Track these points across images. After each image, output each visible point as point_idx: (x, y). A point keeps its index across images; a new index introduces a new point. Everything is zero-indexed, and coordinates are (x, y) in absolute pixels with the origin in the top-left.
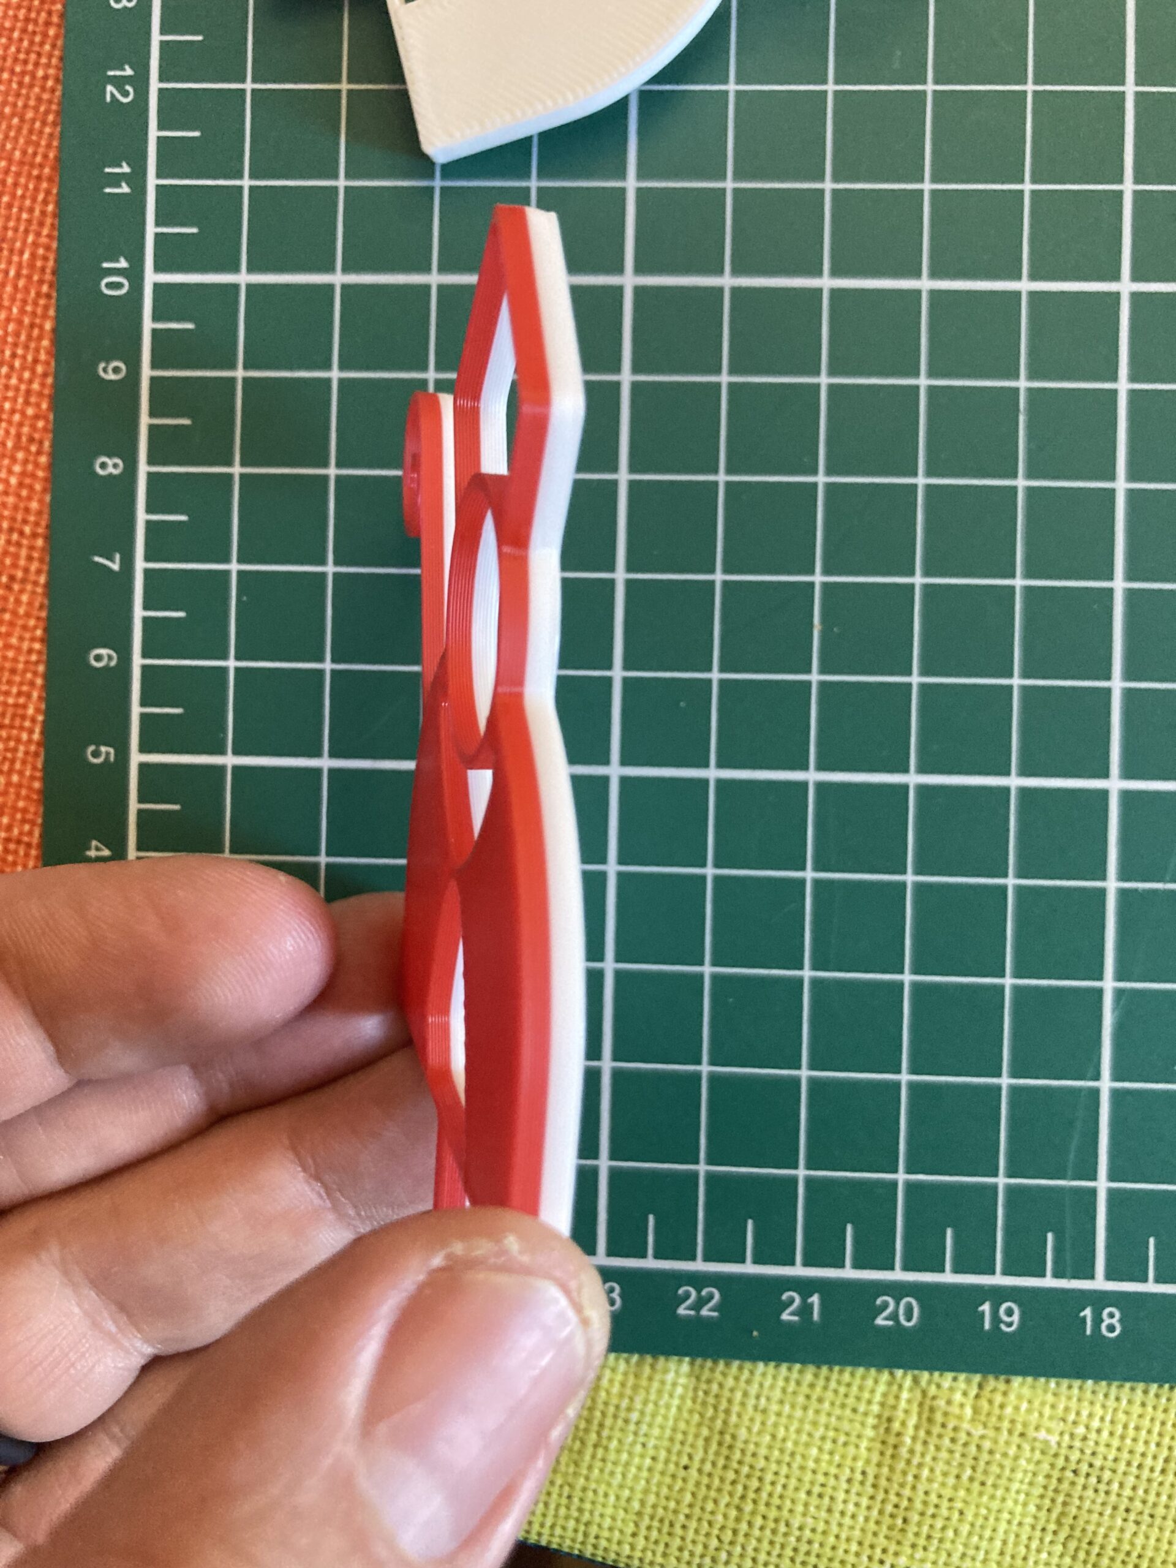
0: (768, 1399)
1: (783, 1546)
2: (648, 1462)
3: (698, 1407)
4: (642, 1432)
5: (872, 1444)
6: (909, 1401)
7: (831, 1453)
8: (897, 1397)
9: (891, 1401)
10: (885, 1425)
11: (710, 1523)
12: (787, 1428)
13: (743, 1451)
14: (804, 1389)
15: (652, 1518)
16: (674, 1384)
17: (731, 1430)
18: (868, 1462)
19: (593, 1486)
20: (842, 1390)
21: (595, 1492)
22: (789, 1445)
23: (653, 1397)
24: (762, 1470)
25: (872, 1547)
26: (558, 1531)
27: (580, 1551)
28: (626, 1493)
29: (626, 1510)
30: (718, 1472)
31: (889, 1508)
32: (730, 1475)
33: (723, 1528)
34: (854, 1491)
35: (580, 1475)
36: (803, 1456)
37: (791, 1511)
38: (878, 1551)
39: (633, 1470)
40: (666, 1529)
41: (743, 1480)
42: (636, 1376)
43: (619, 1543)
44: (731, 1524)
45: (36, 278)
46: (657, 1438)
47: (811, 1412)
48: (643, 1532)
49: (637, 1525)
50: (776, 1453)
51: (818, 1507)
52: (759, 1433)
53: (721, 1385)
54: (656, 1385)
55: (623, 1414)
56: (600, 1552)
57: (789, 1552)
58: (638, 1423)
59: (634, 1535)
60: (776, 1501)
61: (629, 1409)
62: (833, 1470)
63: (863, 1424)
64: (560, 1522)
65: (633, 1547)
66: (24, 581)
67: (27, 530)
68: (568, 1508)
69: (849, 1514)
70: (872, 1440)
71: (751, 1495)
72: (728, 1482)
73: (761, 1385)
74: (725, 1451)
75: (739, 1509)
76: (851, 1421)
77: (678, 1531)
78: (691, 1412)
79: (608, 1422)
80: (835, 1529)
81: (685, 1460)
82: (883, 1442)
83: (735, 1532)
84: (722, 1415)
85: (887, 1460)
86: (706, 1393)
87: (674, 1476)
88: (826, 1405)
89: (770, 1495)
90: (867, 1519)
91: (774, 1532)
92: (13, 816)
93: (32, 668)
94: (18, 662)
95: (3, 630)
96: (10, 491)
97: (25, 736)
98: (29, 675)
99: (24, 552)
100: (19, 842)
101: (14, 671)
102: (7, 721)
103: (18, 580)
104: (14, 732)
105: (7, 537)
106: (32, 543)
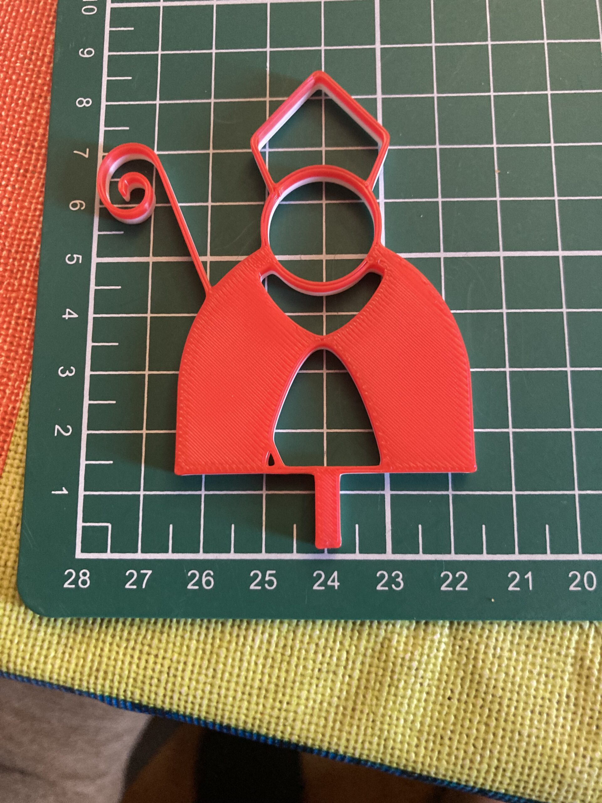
0: (502, 649)
1: (517, 750)
2: (424, 695)
3: (456, 656)
4: (420, 676)
5: (571, 676)
6: (594, 646)
7: (546, 684)
8: (586, 644)
9: (582, 646)
10: (579, 663)
11: (467, 736)
12: (515, 668)
13: (487, 686)
14: (525, 640)
15: (429, 734)
16: (440, 642)
17: (479, 671)
18: (570, 689)
19: (390, 713)
20: (550, 640)
21: (390, 717)
22: (518, 679)
23: (426, 651)
24: (501, 697)
25: (577, 746)
26: (367, 745)
27: (382, 760)
28: (411, 717)
29: (411, 729)
30: (472, 699)
31: (587, 719)
32: (480, 702)
33: (476, 738)
34: (562, 709)
35: (381, 706)
36: (527, 687)
37: (521, 724)
38: (582, 749)
39: (415, 702)
40: (438, 740)
41: (488, 704)
42: (414, 638)
43: (408, 752)
44: (482, 735)
45: (46, 14)
46: (429, 680)
47: (530, 656)
48: (423, 743)
49: (418, 739)
50: (509, 685)
51: (540, 721)
52: (498, 672)
53: (470, 641)
54: (428, 643)
55: (407, 664)
56: (395, 759)
57: (522, 753)
58: (417, 669)
59: (417, 746)
60: (511, 718)
61: (411, 660)
62: (548, 695)
63: (565, 663)
64: (368, 738)
65: (416, 754)
66: (33, 172)
67: (36, 144)
68: (373, 728)
69: (560, 724)
70: (573, 673)
71: (494, 714)
72: (478, 707)
73: (497, 640)
74: (475, 686)
75: (487, 725)
76: (557, 661)
77: (447, 742)
78: (451, 660)
79: (398, 669)
80: (551, 735)
81: (449, 693)
82: (579, 675)
83: (485, 741)
84: (472, 662)
85: (583, 687)
86: (460, 647)
87: (442, 705)
88: (540, 651)
89: (507, 714)
90: (572, 728)
91: (511, 739)
92: (22, 303)
93: (36, 219)
94: (28, 216)
95: (20, 198)
96: (27, 124)
97: (30, 257)
98: (34, 223)
99: (34, 157)
100: (25, 318)
101: (25, 221)
102: (20, 249)
103: (30, 172)
104: (24, 255)
105: (24, 149)
106: (39, 151)
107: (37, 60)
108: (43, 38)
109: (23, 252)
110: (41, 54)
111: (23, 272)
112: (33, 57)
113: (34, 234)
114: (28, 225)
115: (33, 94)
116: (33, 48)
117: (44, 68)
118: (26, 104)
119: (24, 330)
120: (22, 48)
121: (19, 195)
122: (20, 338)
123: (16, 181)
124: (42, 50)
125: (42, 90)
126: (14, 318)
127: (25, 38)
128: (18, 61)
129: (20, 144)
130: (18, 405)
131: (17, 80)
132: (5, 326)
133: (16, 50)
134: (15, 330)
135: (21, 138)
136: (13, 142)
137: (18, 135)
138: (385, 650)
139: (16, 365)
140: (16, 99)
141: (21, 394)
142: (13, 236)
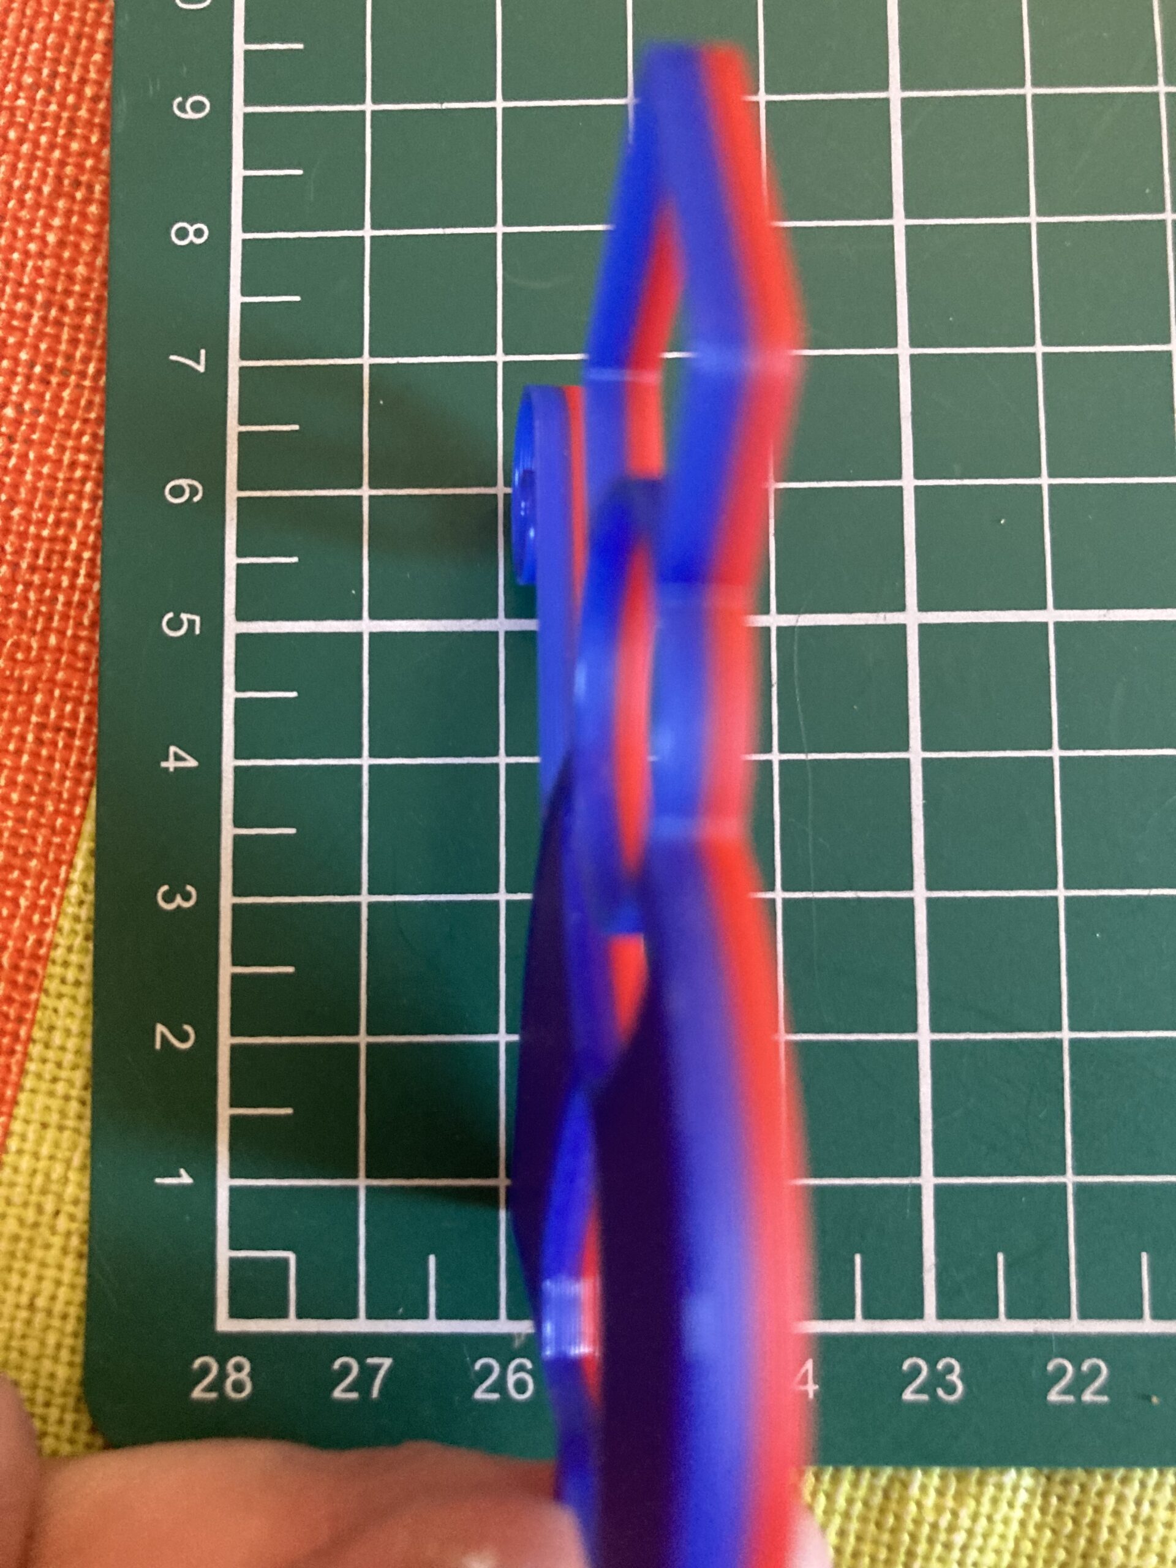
53: (1083, 1488)
73: (1143, 1486)
92: (51, 692)
93: (76, 487)
94: (56, 480)
95: (35, 437)
96: (47, 252)
97: (65, 582)
98: (71, 497)
99: (65, 336)
100: (58, 729)
101: (50, 493)
102: (41, 561)
103: (56, 371)
104: (51, 575)
105: (41, 313)
106: (77, 320)
107: (66, 91)
108: (79, 37)
109: (49, 570)
110: (75, 78)
111: (49, 618)
112: (58, 85)
113: (72, 525)
114: (55, 502)
115: (59, 179)
116: (56, 61)
117: (83, 113)
118: (44, 202)
119: (58, 756)
120: (30, 61)
121: (32, 427)
122: (48, 775)
123: (25, 393)
124: (77, 68)
125: (80, 167)
126: (31, 727)
127: (35, 37)
128: (22, 94)
129: (31, 301)
130: (48, 935)
131: (21, 141)
132: (11, 747)
133: (15, 66)
134: (35, 755)
135: (35, 286)
136: (16, 297)
137: (26, 280)
138: (893, 1506)
139: (40, 840)
140: (20, 187)
141: (54, 910)
142: (22, 528)
